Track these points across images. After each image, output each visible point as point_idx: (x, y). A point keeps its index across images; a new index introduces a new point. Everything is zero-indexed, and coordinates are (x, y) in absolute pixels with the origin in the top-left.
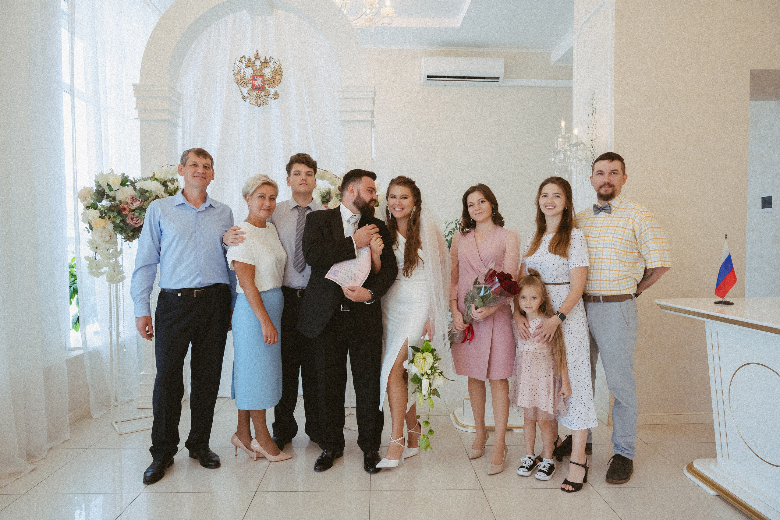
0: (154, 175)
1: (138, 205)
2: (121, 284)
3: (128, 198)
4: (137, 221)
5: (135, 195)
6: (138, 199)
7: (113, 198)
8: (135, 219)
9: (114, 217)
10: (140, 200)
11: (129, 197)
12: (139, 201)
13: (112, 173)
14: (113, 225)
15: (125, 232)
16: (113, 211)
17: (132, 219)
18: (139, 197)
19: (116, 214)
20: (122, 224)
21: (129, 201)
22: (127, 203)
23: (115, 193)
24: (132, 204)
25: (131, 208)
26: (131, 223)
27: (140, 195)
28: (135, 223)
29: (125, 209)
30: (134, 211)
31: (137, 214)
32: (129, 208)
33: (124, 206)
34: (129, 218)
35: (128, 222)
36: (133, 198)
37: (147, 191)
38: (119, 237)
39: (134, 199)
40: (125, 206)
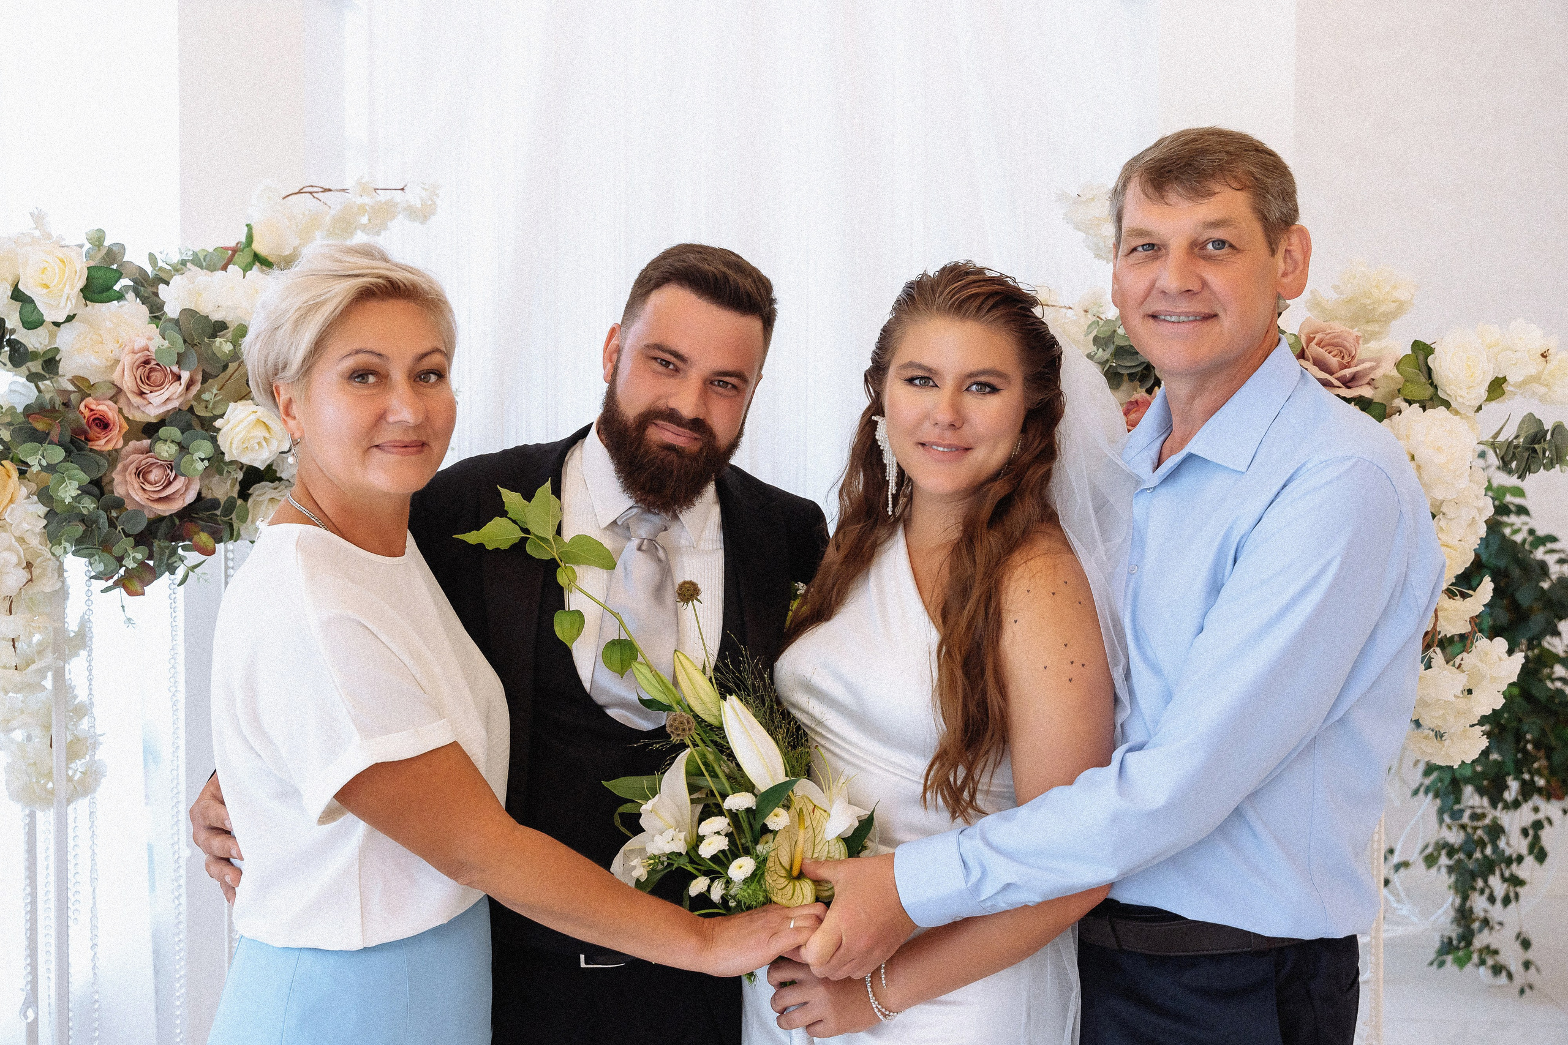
0: (250, 238)
1: (175, 404)
2: (81, 806)
3: (119, 368)
4: (164, 488)
5: (159, 350)
6: (175, 369)
7: (45, 362)
8: (155, 475)
9: (50, 468)
10: (185, 375)
11: (127, 360)
12: (179, 378)
13: (37, 233)
14: (42, 510)
15: (106, 546)
16: (39, 438)
17: (142, 473)
18: (180, 360)
19: (58, 454)
20: (88, 505)
21: (128, 383)
22: (117, 393)
23: (53, 336)
24: (141, 394)
25: (138, 417)
26: (138, 497)
27: (181, 348)
28: (156, 496)
29: (103, 424)
30: (150, 430)
31: (166, 450)
32: (127, 419)
33: (102, 408)
34: (125, 469)
35: (119, 491)
36: (147, 362)
37: (220, 327)
38: (76, 567)
39: (152, 370)
40: (106, 408)
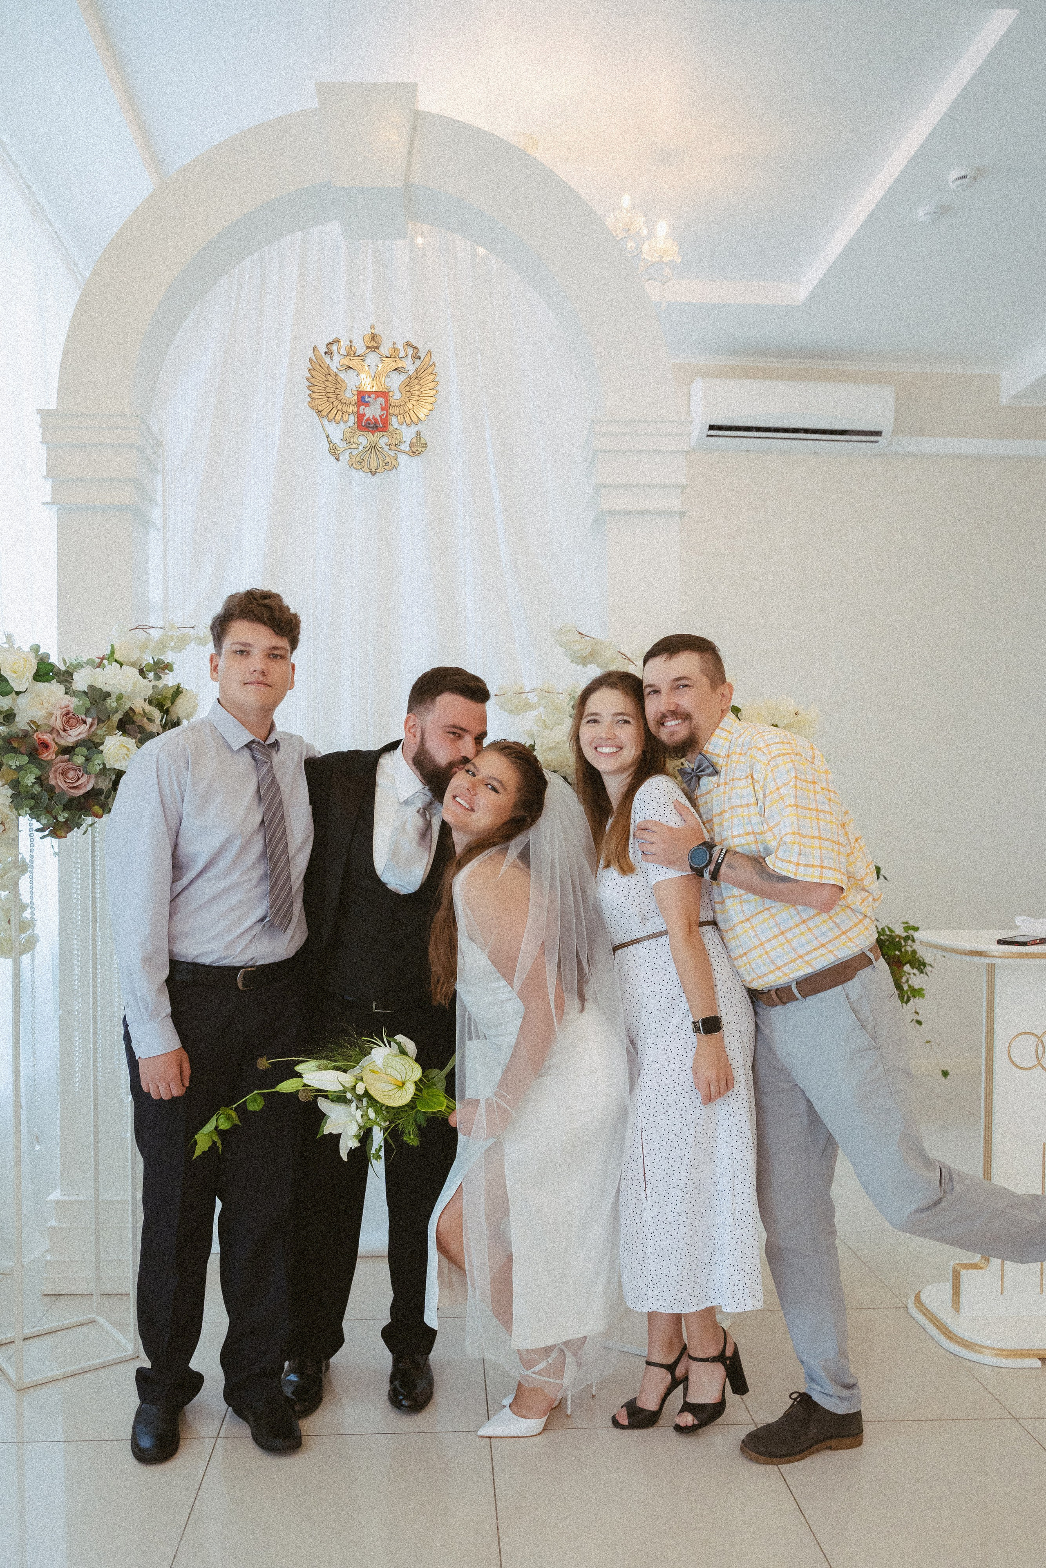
0: (113, 652)
1: (83, 736)
2: (25, 959)
3: (54, 717)
4: (77, 781)
5: (76, 707)
6: (84, 717)
7: (6, 716)
8: (71, 774)
9: (20, 768)
10: (89, 720)
11: (58, 713)
12: (85, 722)
13: (6, 646)
14: (10, 792)
15: (48, 811)
16: (15, 751)
17: (64, 773)
18: (87, 712)
19: (25, 759)
20: (37, 789)
21: (59, 725)
22: (52, 730)
23: (14, 700)
24: (65, 730)
25: (64, 743)
26: (63, 786)
27: (88, 705)
28: (71, 785)
29: (45, 746)
30: (67, 750)
31: (79, 760)
32: (57, 744)
33: (45, 737)
34: (55, 772)
35: (52, 782)
36: (67, 714)
37: (108, 694)
38: (26, 823)
39: (70, 718)
40: (47, 738)
